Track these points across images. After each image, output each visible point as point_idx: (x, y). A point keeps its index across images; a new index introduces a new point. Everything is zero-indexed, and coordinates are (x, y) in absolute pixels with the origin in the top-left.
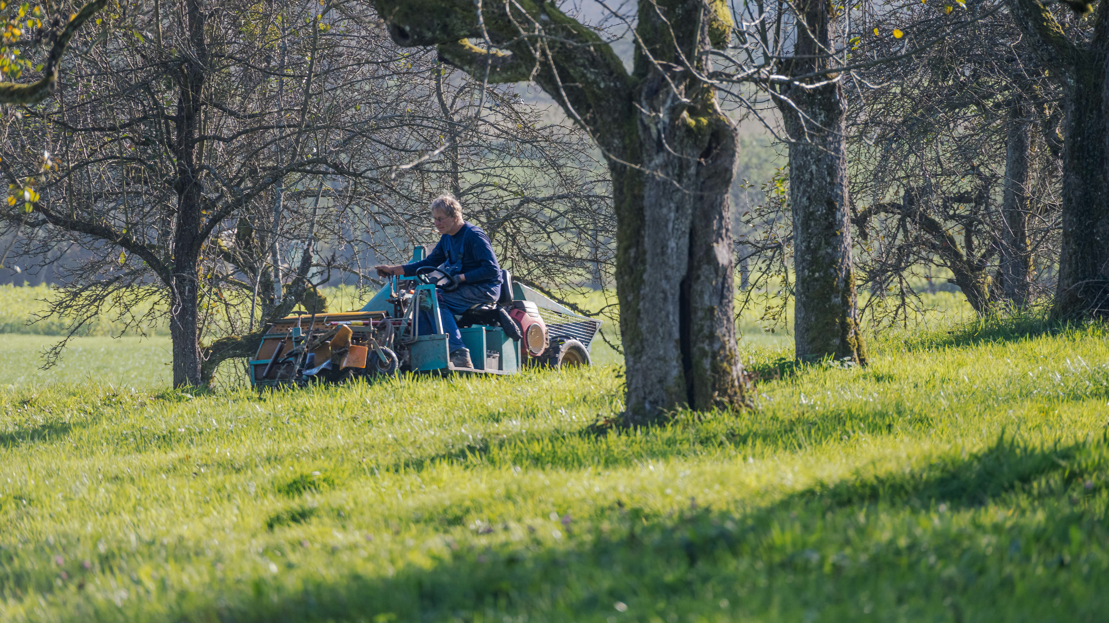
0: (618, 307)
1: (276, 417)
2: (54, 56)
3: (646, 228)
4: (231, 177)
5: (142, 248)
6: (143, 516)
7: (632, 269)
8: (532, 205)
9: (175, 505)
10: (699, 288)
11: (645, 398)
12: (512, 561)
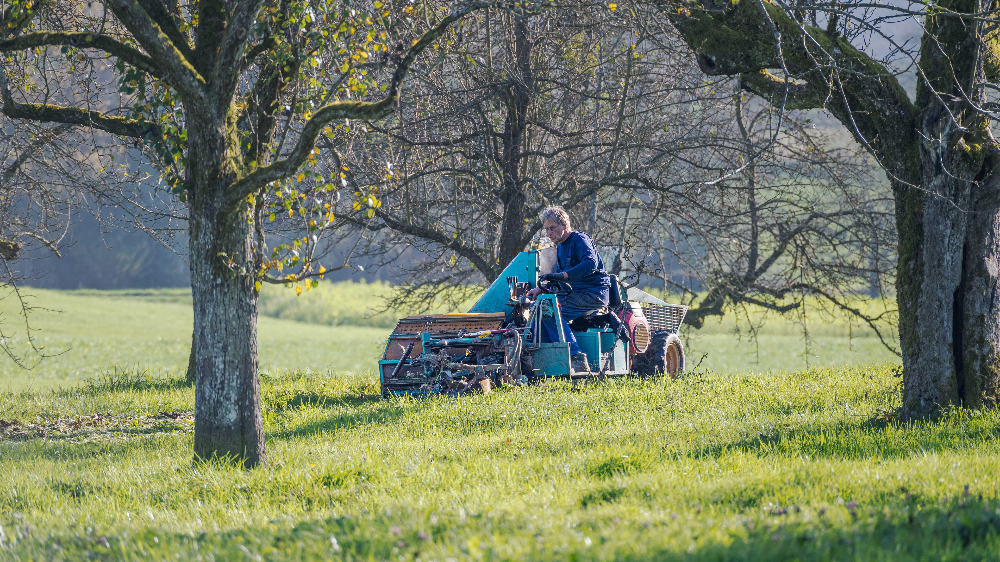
0: (897, 313)
1: (589, 406)
2: (398, 77)
3: (925, 242)
4: (551, 188)
5: (471, 251)
6: (469, 493)
7: (911, 280)
8: (820, 220)
9: (498, 484)
10: (971, 298)
11: (920, 396)
12: (803, 539)
